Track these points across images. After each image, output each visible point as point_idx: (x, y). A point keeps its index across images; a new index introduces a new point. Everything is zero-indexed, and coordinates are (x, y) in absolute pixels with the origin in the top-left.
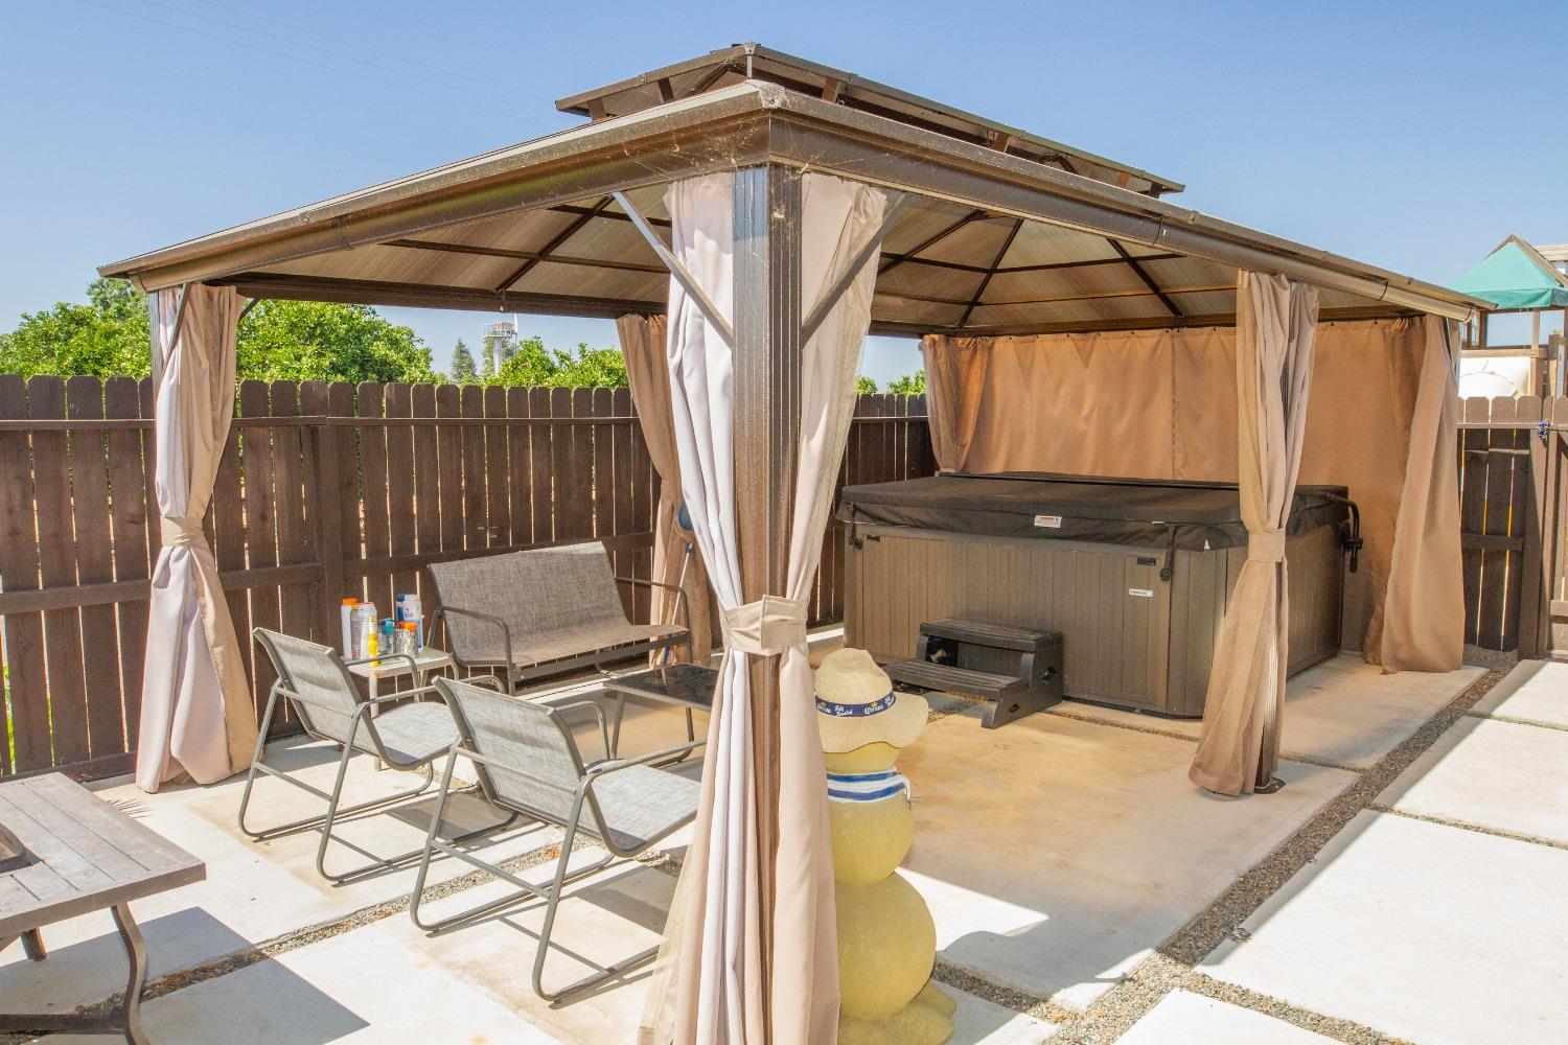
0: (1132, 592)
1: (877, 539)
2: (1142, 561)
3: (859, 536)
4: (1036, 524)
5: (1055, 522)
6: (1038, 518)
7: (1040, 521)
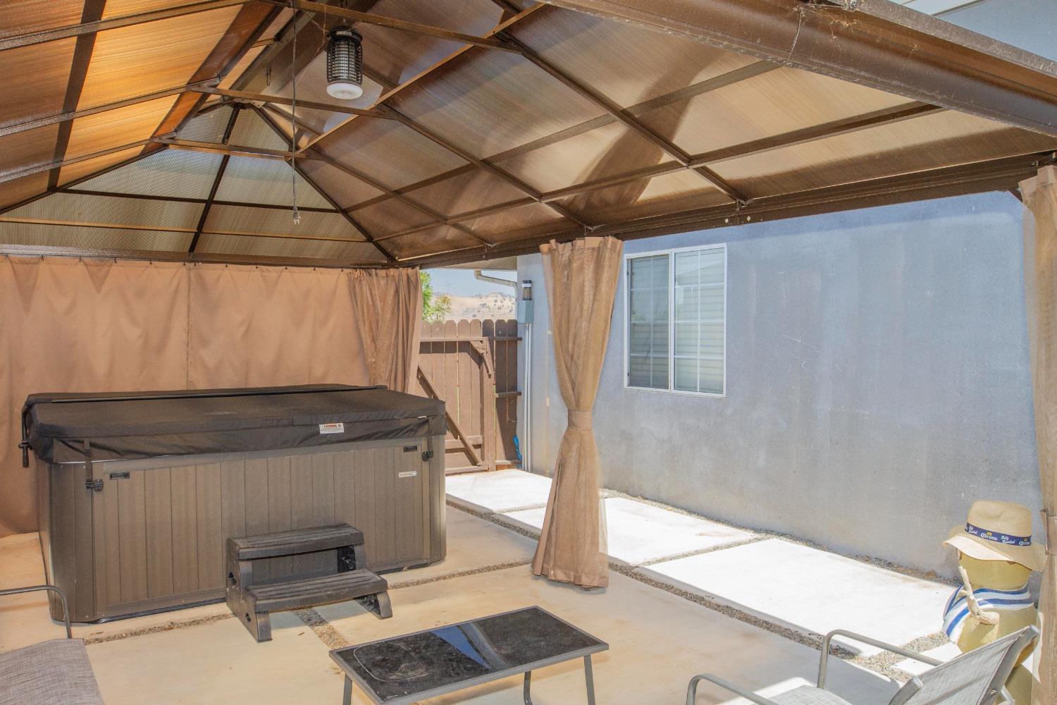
0: (401, 475)
1: (126, 475)
2: (407, 449)
3: (96, 477)
4: (321, 432)
5: (339, 428)
6: (322, 427)
7: (324, 429)
